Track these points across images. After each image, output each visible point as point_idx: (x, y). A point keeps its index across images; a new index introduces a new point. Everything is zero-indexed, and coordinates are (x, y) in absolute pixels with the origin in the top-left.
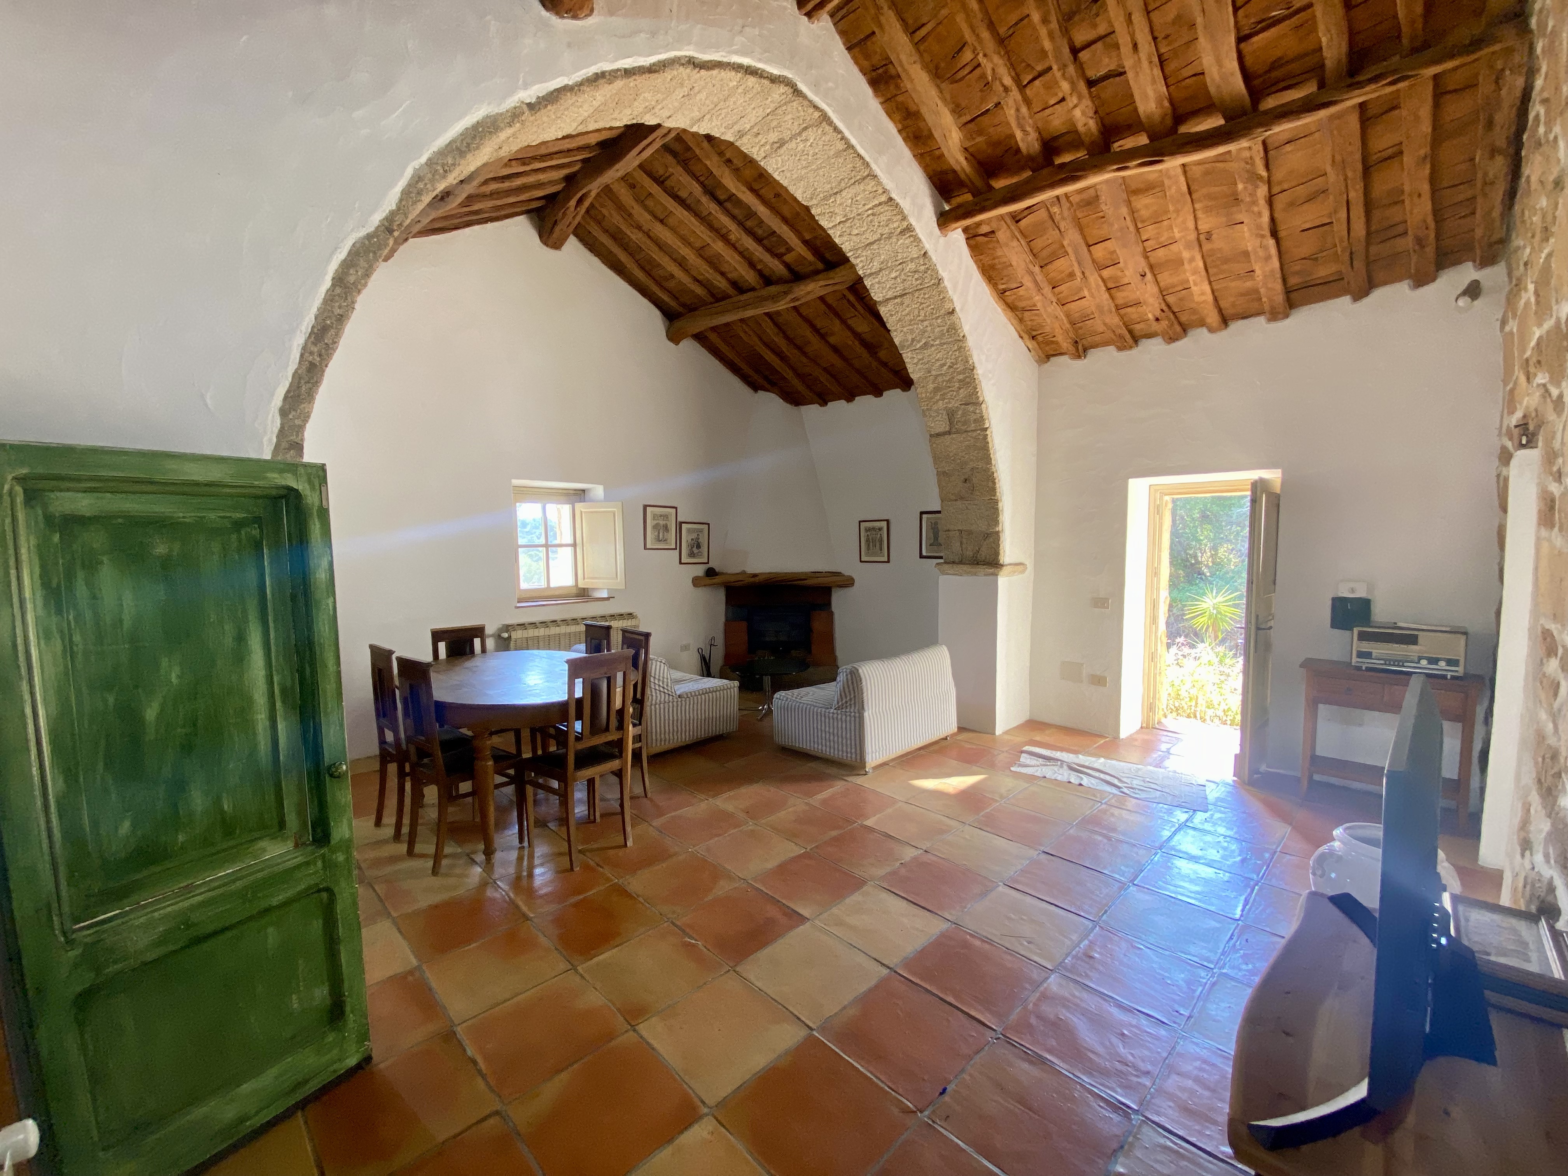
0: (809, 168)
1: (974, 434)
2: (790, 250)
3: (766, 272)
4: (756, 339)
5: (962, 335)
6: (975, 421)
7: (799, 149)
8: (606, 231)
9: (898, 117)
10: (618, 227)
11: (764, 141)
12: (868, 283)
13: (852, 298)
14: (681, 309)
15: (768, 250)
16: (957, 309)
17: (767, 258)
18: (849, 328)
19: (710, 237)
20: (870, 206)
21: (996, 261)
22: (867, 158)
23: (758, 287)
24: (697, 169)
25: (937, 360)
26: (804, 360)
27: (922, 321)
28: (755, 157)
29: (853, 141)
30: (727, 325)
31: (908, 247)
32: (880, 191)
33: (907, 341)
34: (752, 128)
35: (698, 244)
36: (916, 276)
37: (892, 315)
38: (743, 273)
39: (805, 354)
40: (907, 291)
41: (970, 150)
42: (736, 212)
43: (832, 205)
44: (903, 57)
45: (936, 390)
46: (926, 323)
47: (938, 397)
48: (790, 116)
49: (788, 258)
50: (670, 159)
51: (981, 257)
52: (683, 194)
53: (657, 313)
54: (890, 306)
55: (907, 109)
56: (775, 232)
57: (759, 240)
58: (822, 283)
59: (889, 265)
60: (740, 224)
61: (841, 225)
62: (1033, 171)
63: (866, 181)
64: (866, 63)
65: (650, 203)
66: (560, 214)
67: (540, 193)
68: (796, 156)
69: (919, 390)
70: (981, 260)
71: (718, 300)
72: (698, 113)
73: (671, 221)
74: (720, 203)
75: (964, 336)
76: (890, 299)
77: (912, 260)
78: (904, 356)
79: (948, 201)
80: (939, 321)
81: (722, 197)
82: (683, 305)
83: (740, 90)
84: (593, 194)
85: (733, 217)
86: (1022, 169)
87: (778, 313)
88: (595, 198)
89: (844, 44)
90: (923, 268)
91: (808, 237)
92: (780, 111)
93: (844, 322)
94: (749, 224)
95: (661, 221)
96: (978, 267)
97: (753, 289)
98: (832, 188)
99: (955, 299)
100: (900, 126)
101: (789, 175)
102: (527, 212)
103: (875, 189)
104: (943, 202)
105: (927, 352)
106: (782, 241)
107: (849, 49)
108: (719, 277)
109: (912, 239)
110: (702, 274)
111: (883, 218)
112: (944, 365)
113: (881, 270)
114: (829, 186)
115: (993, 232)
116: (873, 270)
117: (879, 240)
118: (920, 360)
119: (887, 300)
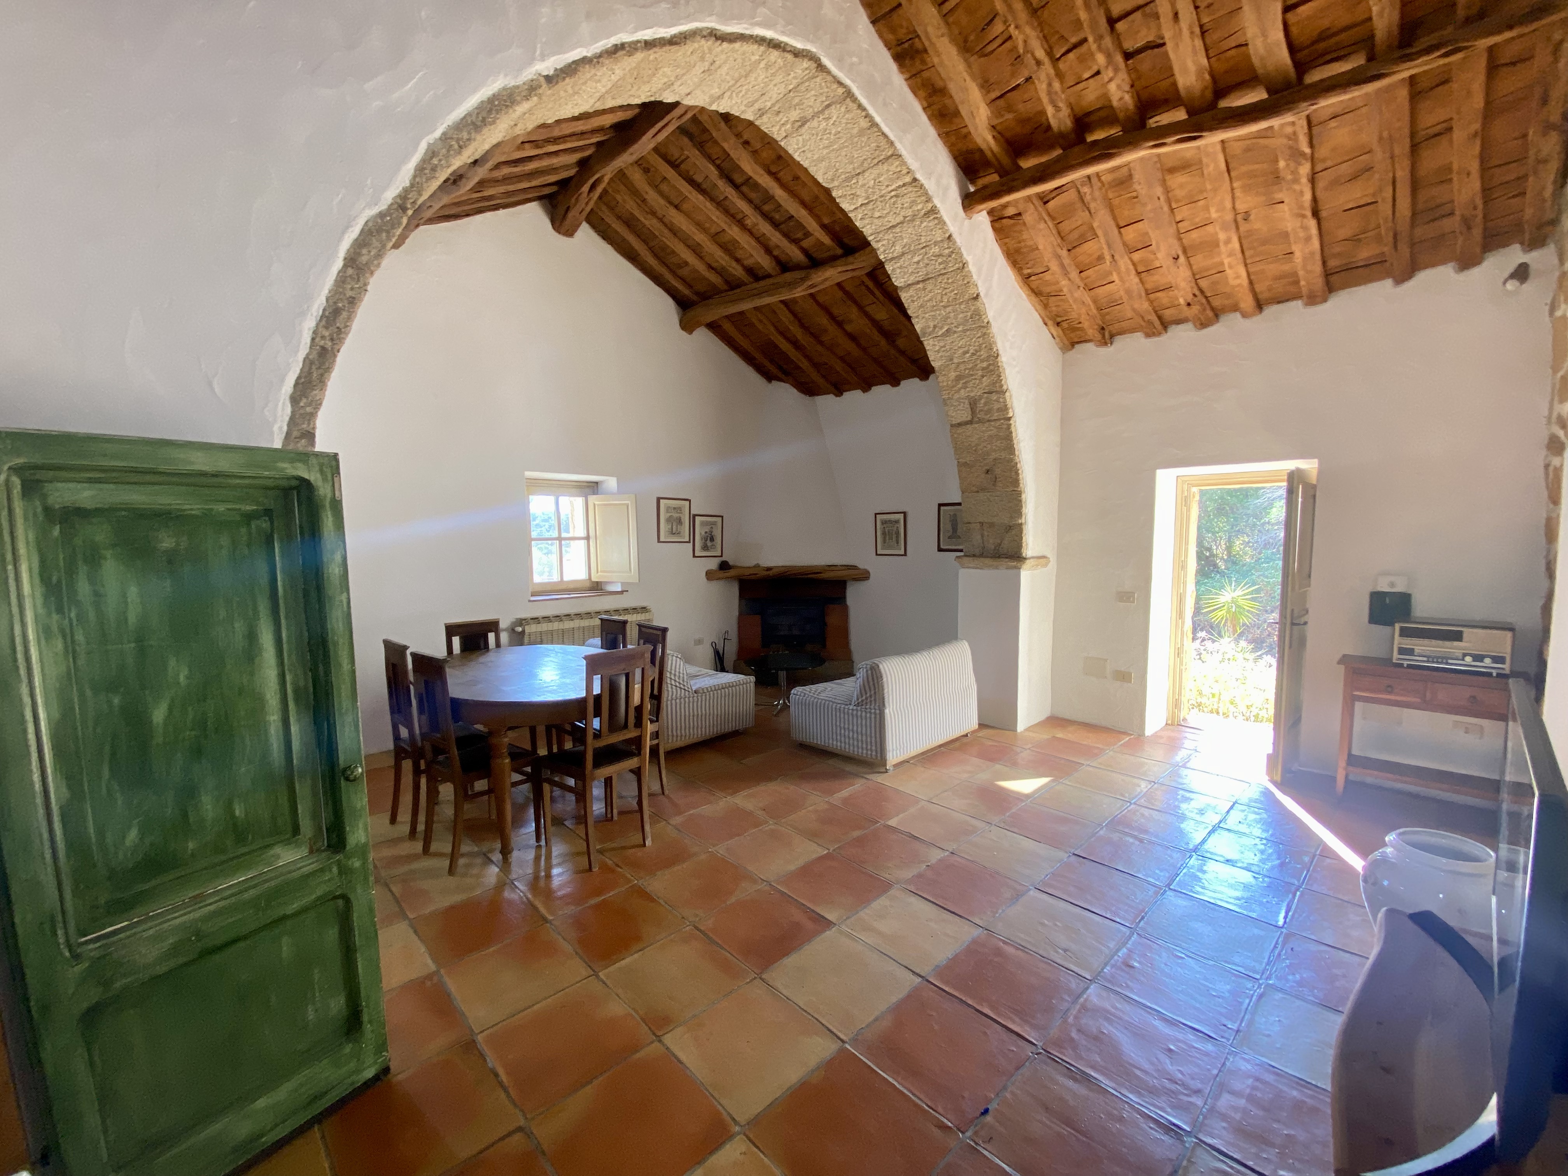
0: (831, 148)
1: (998, 423)
2: (807, 234)
3: (783, 258)
4: (772, 329)
5: (986, 321)
6: (999, 410)
7: (821, 127)
8: (619, 218)
9: (922, 93)
10: (631, 214)
11: (785, 119)
12: (889, 268)
13: (871, 284)
14: (695, 298)
15: (786, 235)
16: (982, 294)
17: (784, 243)
18: (867, 315)
19: (726, 223)
20: (893, 187)
21: (1023, 244)
22: (892, 136)
23: (773, 273)
24: (714, 152)
25: (960, 347)
26: (819, 348)
27: (945, 307)
28: (775, 136)
29: (878, 119)
30: (742, 313)
31: (932, 230)
32: (905, 172)
33: (929, 327)
34: (773, 105)
35: (713, 230)
36: (940, 260)
37: (913, 301)
38: (760, 260)
39: (821, 343)
40: (930, 276)
41: (998, 128)
42: (753, 195)
43: (854, 186)
44: (930, 29)
45: (958, 378)
46: (949, 309)
47: (960, 386)
48: (813, 92)
49: (805, 244)
50: (686, 140)
51: (1007, 240)
52: (699, 178)
53: (670, 302)
54: (912, 292)
55: (933, 85)
56: (793, 217)
57: (776, 225)
58: (840, 269)
59: (912, 248)
60: (757, 208)
61: (863, 208)
62: (1064, 149)
63: (890, 160)
64: (890, 37)
65: (664, 187)
66: (573, 200)
67: (553, 178)
68: (817, 135)
69: (941, 379)
70: (1006, 244)
71: (732, 288)
72: (717, 90)
73: (685, 206)
74: (736, 187)
75: (988, 323)
76: (913, 284)
77: (936, 243)
78: (925, 343)
79: (973, 182)
80: (962, 307)
81: (739, 180)
82: (697, 293)
83: (762, 65)
84: (606, 179)
85: (750, 201)
86: (1051, 147)
87: (794, 301)
88: (608, 183)
89: (869, 17)
90: (947, 251)
91: (826, 221)
92: (802, 88)
93: (861, 308)
94: (766, 208)
95: (676, 207)
96: (1003, 251)
97: (769, 276)
98: (854, 169)
99: (980, 284)
100: (926, 105)
101: (809, 155)
102: (540, 198)
103: (899, 169)
104: (968, 183)
105: (949, 340)
106: (800, 226)
107: (873, 22)
108: (734, 264)
109: (936, 221)
110: (718, 261)
111: (907, 200)
112: (967, 352)
113: (903, 254)
114: (851, 166)
115: (1020, 214)
116: (895, 255)
117: (902, 223)
118: (942, 347)
119: (909, 285)
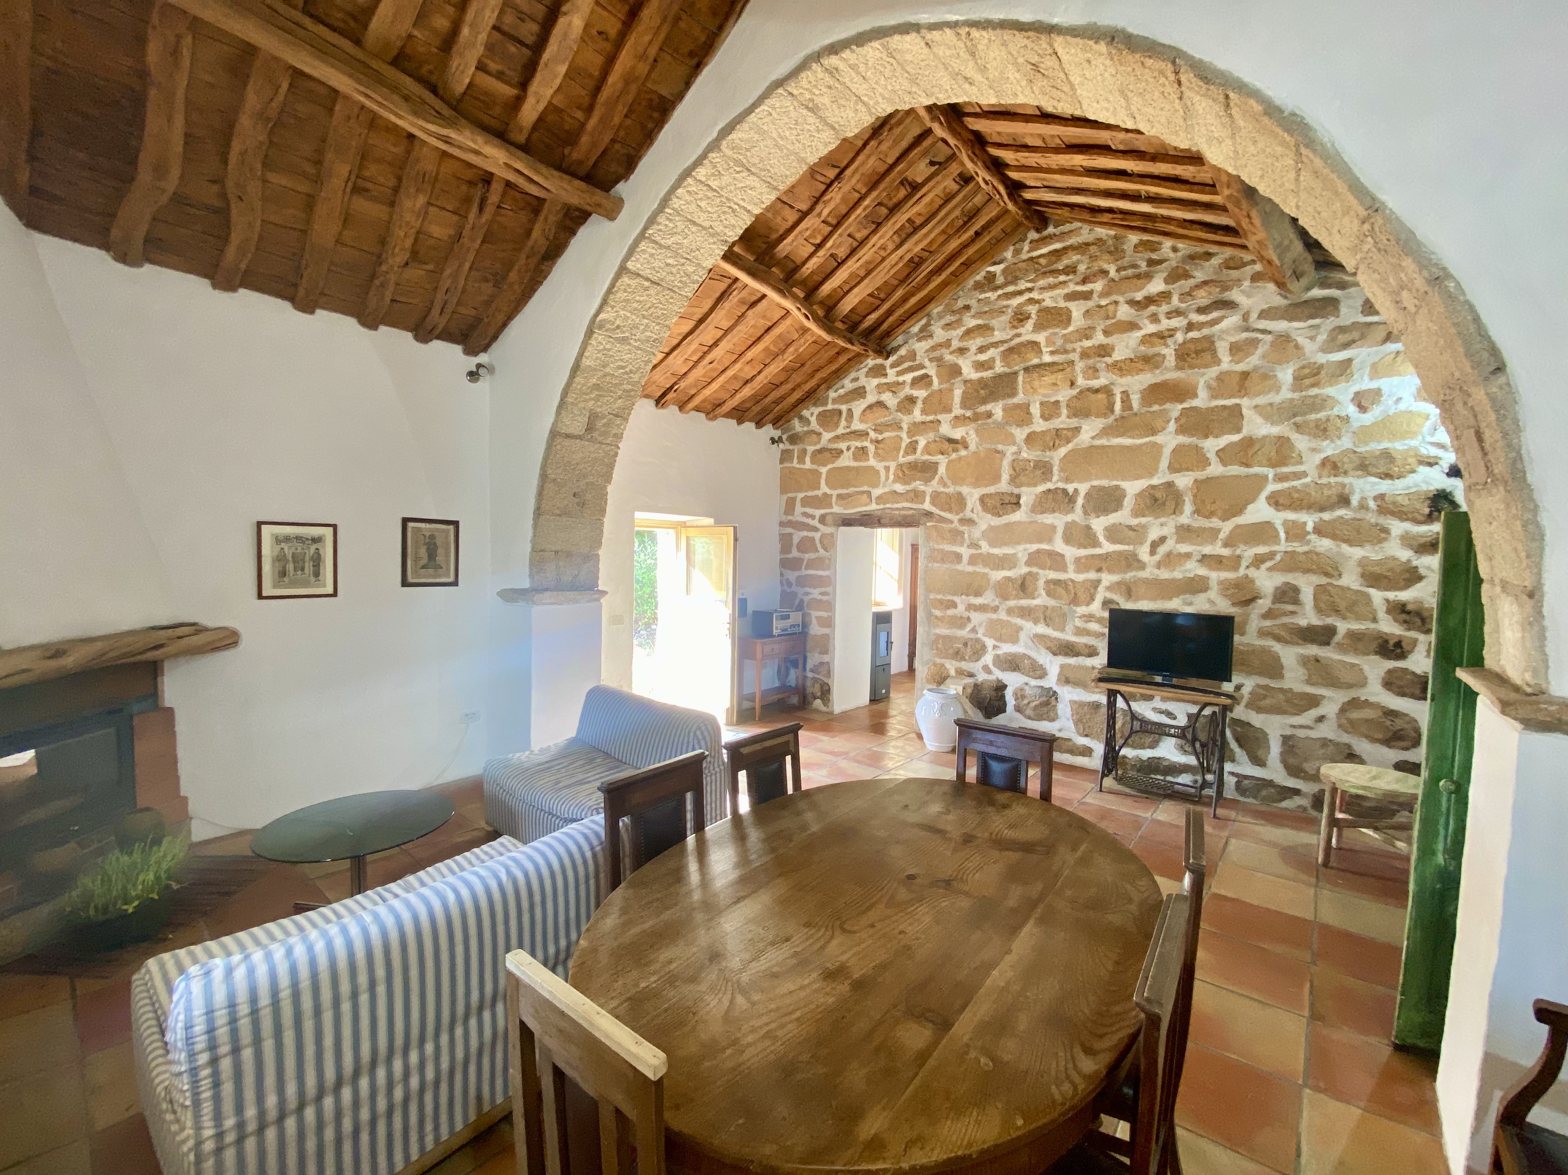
1: (609, 448)
6: (615, 435)
23: (372, 48)
37: (625, 291)
45: (597, 387)
47: (593, 396)
54: (634, 282)
76: (642, 277)
98: (754, 165)
112: (623, 368)
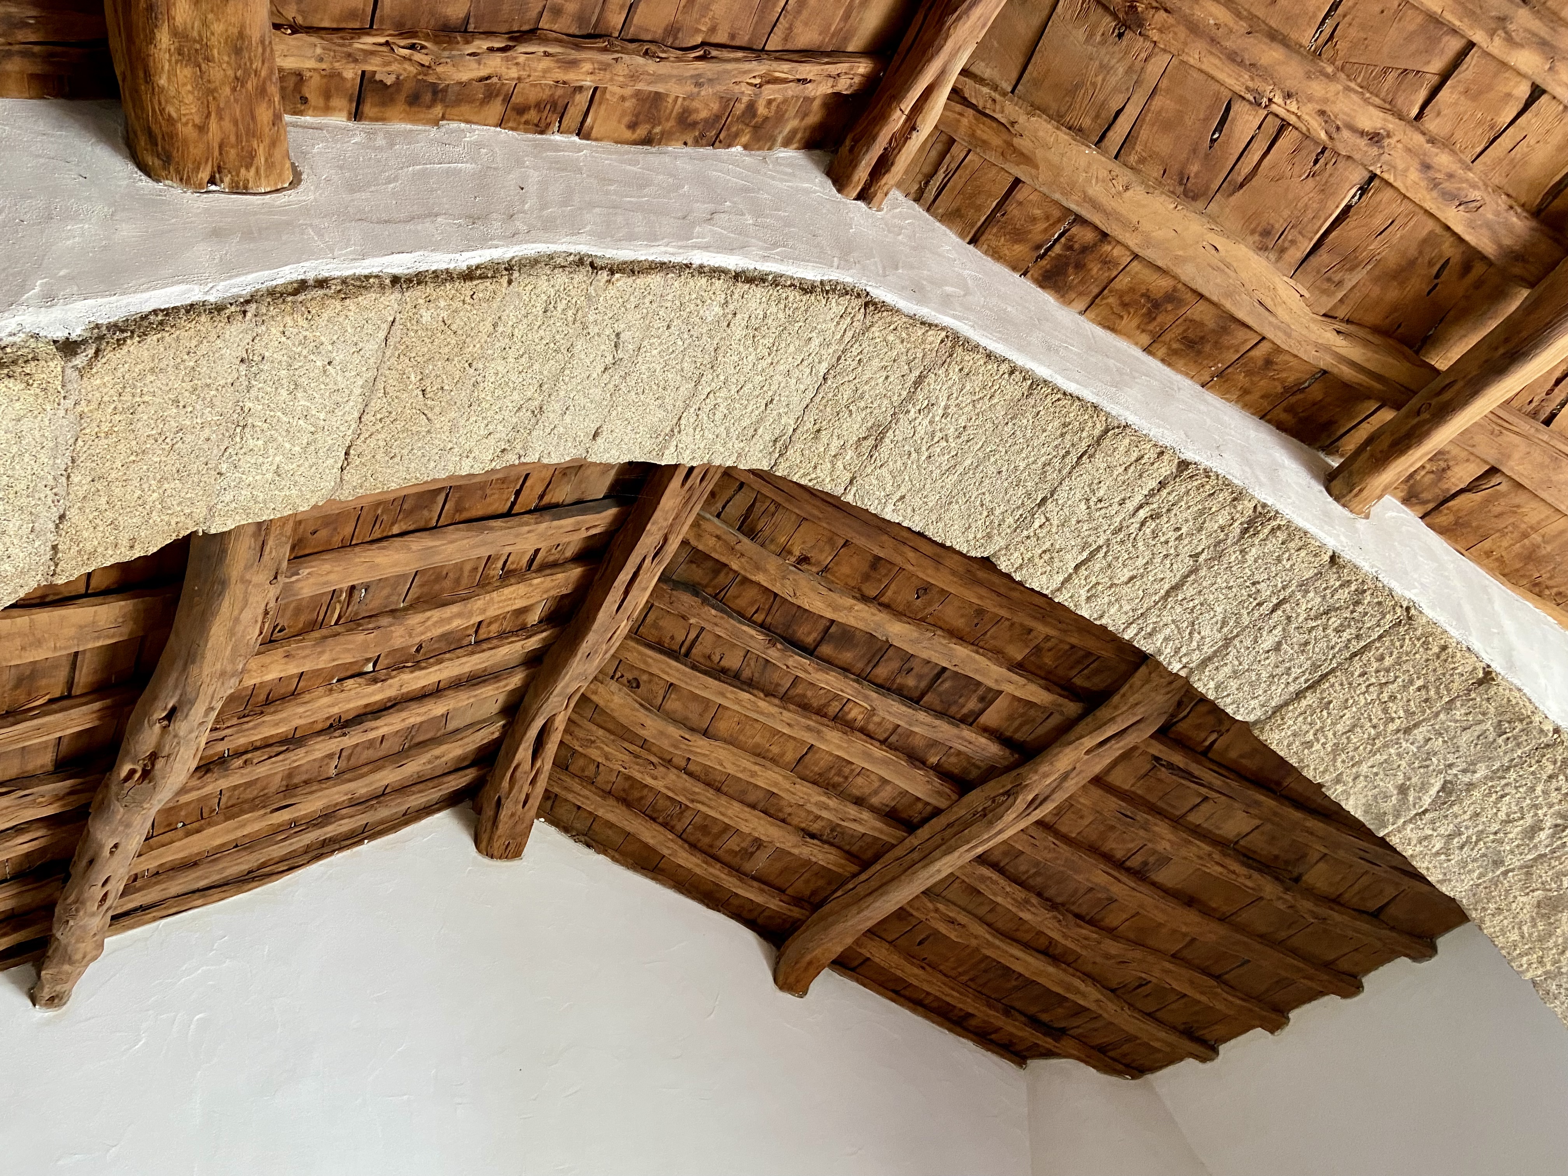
0: (960, 469)
2: (989, 697)
3: (952, 763)
4: (980, 930)
7: (921, 431)
8: (607, 794)
9: (1130, 322)
10: (629, 778)
11: (836, 443)
12: (1205, 685)
13: (1178, 759)
14: (796, 912)
15: (941, 714)
17: (944, 731)
18: (1199, 833)
19: (809, 728)
20: (1138, 498)
21: (1536, 538)
22: (1089, 396)
23: (942, 803)
24: (745, 599)
25: (1507, 822)
26: (1113, 947)
27: (1407, 731)
28: (828, 488)
29: (1042, 371)
30: (901, 914)
31: (1279, 560)
32: (1152, 454)
33: (1387, 797)
34: (800, 421)
35: (790, 756)
36: (1335, 622)
38: (904, 785)
39: (1111, 932)
40: (1325, 669)
41: (1341, 313)
42: (847, 656)
43: (1042, 533)
44: (1096, 190)
46: (1420, 734)
48: (876, 363)
49: (991, 717)
50: (687, 599)
51: (1487, 544)
52: (733, 661)
53: (747, 938)
54: (1292, 720)
55: (1146, 295)
56: (944, 669)
57: (914, 700)
58: (1089, 742)
59: (1246, 619)
60: (862, 678)
61: (1083, 572)
62: (1531, 285)
63: (1106, 442)
64: (1019, 249)
65: (673, 704)
66: (505, 784)
67: (453, 751)
68: (918, 451)
69: (1490, 926)
70: (1489, 554)
71: (865, 865)
73: (722, 727)
74: (809, 651)
76: (1286, 704)
77: (1304, 586)
78: (1394, 841)
79: (1330, 449)
80: (1458, 714)
81: (808, 634)
82: (797, 901)
83: (738, 331)
84: (560, 723)
85: (845, 670)
86: (1499, 295)
87: (1009, 849)
88: (566, 731)
89: (962, 235)
90: (1344, 595)
91: (1018, 653)
92: (849, 362)
93: (1177, 822)
94: (882, 672)
95: (705, 733)
96: (1490, 570)
97: (937, 812)
98: (1029, 495)
100: (1146, 339)
101: (917, 502)
102: (452, 801)
103: (1134, 456)
104: (1322, 455)
105: (1463, 810)
106: (969, 683)
107: (973, 241)
108: (852, 811)
109: (1281, 536)
110: (818, 817)
111: (1183, 515)
112: (1535, 829)
113: (1228, 642)
114: (1021, 491)
115: (1493, 471)
116: (1208, 650)
117: (1194, 571)
118: (1451, 837)
119: (1278, 709)
